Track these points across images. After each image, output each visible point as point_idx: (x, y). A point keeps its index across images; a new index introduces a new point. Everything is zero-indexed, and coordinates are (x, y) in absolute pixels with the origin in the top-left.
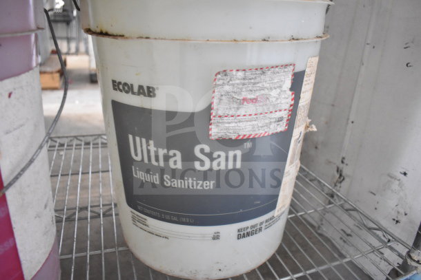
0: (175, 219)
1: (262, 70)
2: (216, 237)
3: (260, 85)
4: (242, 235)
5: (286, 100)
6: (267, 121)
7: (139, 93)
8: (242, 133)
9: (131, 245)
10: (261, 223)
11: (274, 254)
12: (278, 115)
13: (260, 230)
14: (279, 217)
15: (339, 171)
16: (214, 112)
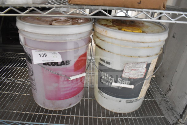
0: (110, 94)
1: (138, 63)
2: (120, 101)
3: (137, 67)
4: (127, 102)
5: (144, 70)
6: (138, 75)
7: (106, 63)
8: (130, 77)
9: (96, 98)
10: (133, 100)
11: (137, 110)
12: (141, 74)
13: (133, 102)
14: (139, 99)
15: (170, 87)
16: (124, 71)
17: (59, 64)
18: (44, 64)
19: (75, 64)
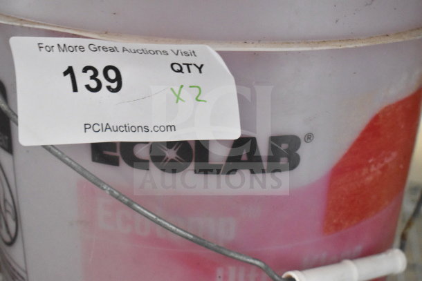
17: (219, 154)
18: (101, 153)
19: (339, 171)
